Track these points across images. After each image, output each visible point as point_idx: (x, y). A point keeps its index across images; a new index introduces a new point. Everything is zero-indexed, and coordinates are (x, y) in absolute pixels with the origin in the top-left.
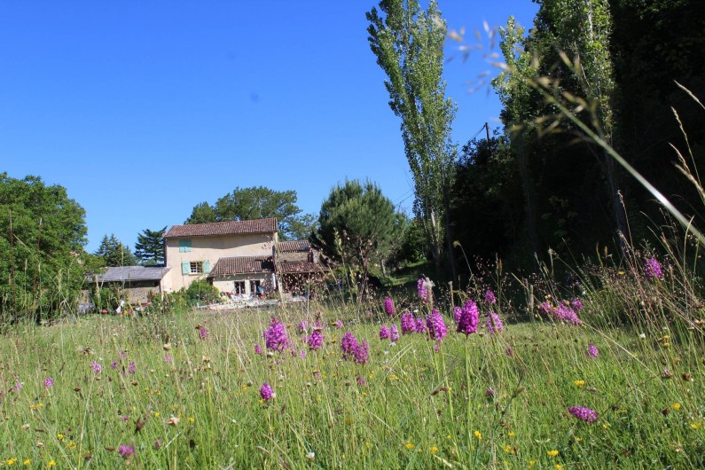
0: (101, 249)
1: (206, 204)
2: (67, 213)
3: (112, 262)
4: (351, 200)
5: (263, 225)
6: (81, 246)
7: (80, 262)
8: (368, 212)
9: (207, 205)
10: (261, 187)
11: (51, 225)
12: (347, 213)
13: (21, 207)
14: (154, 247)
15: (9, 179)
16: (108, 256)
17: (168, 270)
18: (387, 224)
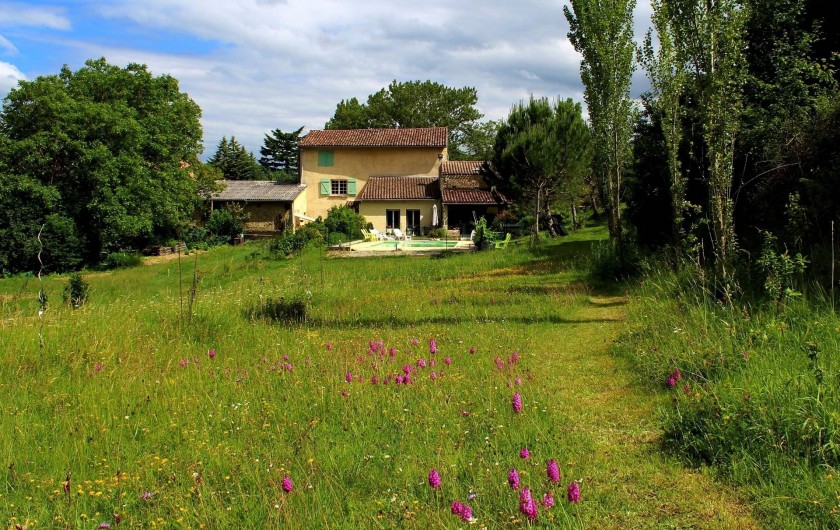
0: (218, 156)
1: (354, 101)
2: (177, 113)
3: (232, 173)
4: (534, 126)
5: (428, 135)
6: (194, 154)
7: (192, 175)
8: (554, 144)
9: (357, 102)
10: (428, 82)
11: (159, 127)
12: (528, 143)
13: (123, 105)
14: (284, 154)
15: (108, 66)
16: (226, 165)
17: (303, 189)
18: (579, 159)
